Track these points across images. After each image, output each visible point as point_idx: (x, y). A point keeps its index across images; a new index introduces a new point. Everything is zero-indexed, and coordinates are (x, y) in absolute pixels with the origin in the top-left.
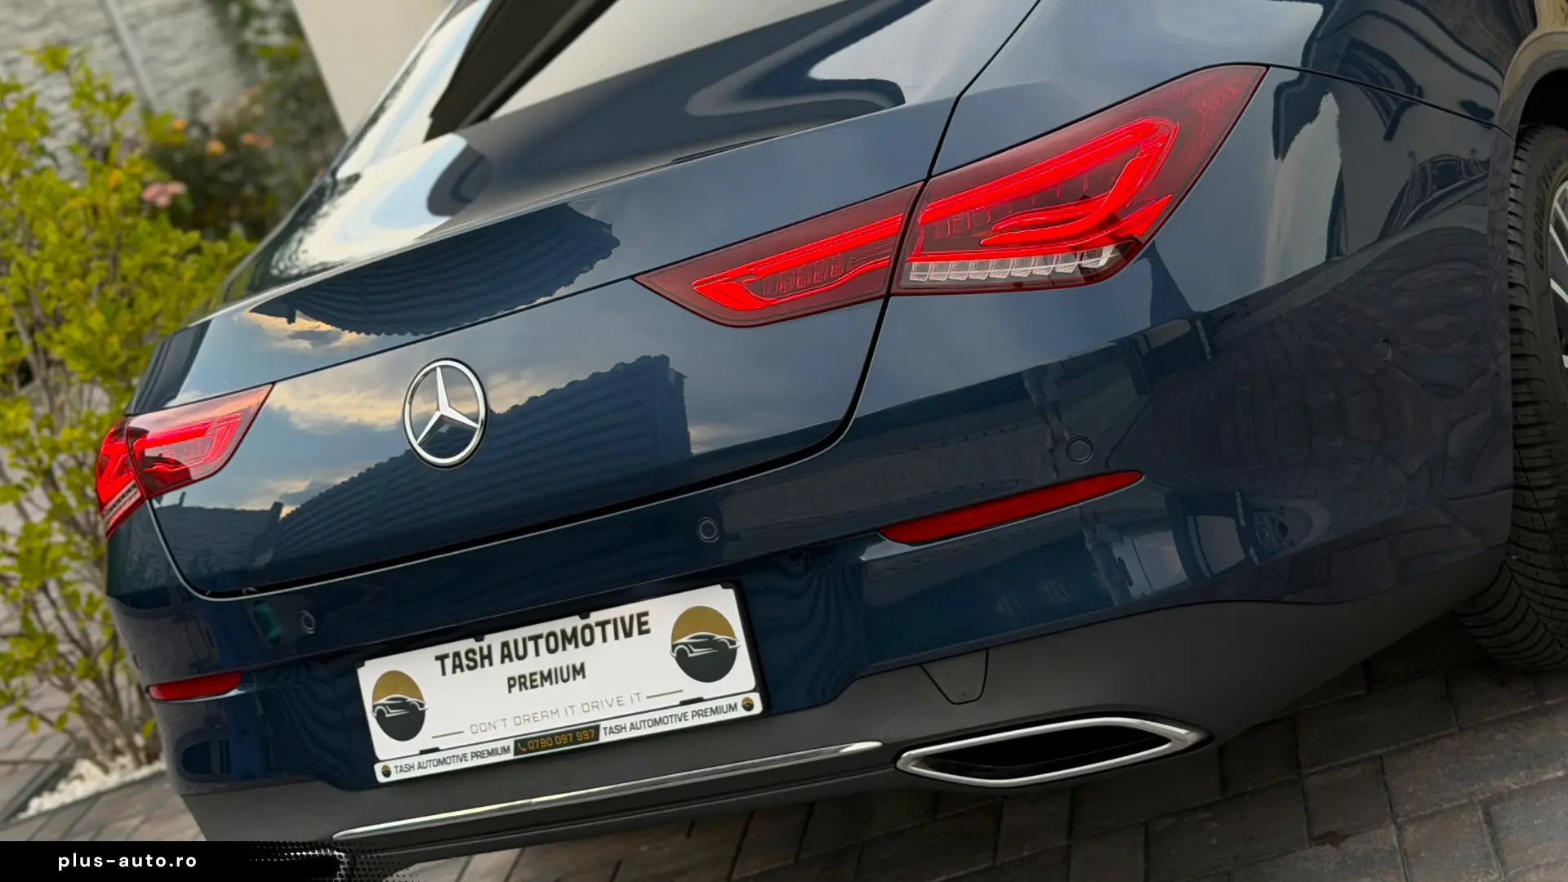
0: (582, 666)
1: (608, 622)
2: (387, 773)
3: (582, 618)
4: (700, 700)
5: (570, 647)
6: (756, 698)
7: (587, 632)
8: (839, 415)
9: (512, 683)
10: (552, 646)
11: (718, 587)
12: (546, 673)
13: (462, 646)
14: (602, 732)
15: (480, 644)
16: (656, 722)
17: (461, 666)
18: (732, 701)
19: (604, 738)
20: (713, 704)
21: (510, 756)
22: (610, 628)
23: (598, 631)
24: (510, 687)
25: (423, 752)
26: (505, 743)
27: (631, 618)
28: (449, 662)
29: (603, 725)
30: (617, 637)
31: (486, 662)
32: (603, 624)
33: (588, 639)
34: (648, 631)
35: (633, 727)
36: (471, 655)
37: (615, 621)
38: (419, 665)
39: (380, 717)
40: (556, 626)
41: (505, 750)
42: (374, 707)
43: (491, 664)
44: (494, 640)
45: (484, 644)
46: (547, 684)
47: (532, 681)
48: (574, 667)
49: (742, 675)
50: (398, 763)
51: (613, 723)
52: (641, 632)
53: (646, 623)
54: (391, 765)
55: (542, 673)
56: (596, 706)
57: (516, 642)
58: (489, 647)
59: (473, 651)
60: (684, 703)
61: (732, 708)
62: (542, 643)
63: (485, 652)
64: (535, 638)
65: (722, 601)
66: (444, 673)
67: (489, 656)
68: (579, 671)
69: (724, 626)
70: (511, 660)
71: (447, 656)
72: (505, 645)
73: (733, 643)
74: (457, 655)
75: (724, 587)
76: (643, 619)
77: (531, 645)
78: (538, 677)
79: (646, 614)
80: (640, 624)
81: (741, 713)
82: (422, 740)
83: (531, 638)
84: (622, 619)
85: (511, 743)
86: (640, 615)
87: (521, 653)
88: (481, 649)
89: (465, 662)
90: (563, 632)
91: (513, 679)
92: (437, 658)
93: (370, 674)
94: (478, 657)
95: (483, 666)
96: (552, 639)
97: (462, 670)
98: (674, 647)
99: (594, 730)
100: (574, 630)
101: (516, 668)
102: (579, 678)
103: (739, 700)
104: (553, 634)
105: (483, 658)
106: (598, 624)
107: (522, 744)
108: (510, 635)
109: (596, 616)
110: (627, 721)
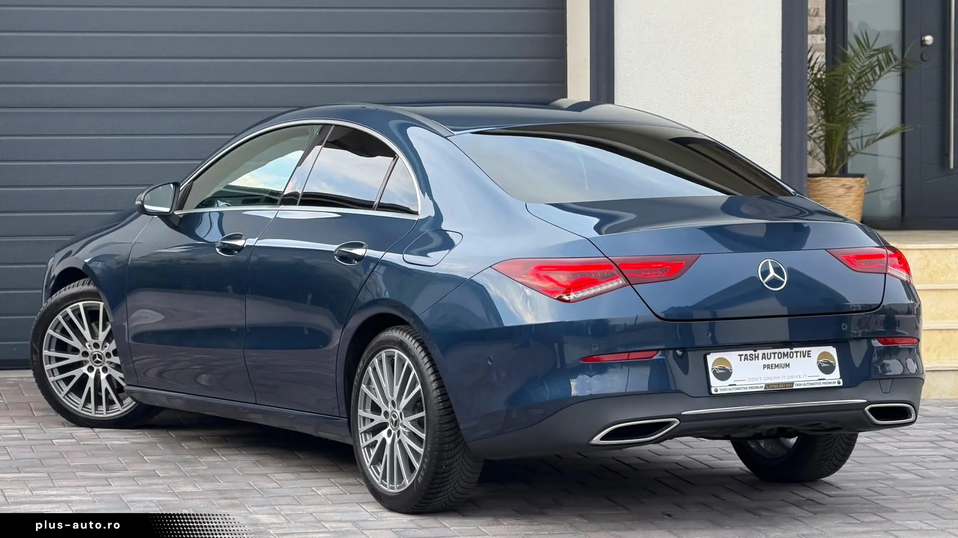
0: (789, 364)
1: (798, 352)
2: (716, 391)
3: (791, 349)
4: (824, 379)
5: (786, 358)
6: (841, 380)
7: (791, 354)
8: (879, 303)
9: (764, 366)
10: (780, 357)
11: (832, 347)
12: (777, 365)
13: (748, 352)
14: (794, 385)
15: (755, 353)
16: (811, 384)
17: (747, 359)
18: (834, 381)
19: (795, 387)
20: (829, 381)
21: (763, 389)
22: (799, 354)
23: (795, 354)
24: (764, 368)
25: (730, 385)
26: (762, 385)
27: (806, 351)
28: (743, 357)
29: (795, 383)
30: (801, 357)
31: (757, 359)
32: (797, 352)
33: (791, 356)
34: (810, 357)
35: (804, 385)
36: (751, 356)
37: (801, 352)
38: (732, 357)
39: (714, 372)
40: (782, 350)
41: (761, 387)
42: (712, 369)
43: (758, 359)
44: (760, 352)
45: (756, 353)
46: (777, 368)
47: (772, 367)
48: (786, 364)
49: (836, 374)
50: (721, 388)
51: (798, 383)
52: (808, 356)
53: (810, 354)
54: (718, 388)
55: (775, 365)
56: (792, 377)
57: (768, 354)
58: (758, 354)
59: (752, 355)
60: (819, 380)
61: (834, 383)
62: (776, 355)
63: (757, 356)
64: (774, 353)
65: (832, 351)
66: (741, 360)
67: (758, 357)
68: (787, 365)
69: (832, 358)
70: (765, 359)
71: (743, 355)
72: (764, 354)
73: (835, 364)
74: (746, 355)
75: (834, 347)
76: (809, 353)
77: (773, 355)
78: (774, 366)
79: (810, 351)
80: (808, 354)
81: (837, 385)
82: (730, 381)
83: (773, 353)
84: (803, 352)
85: (764, 385)
86: (808, 351)
87: (769, 357)
88: (755, 354)
89: (749, 358)
90: (784, 353)
91: (765, 365)
92: (739, 355)
93: (712, 358)
94: (754, 357)
95: (755, 360)
96: (780, 355)
97: (748, 360)
98: (818, 362)
99: (792, 384)
100: (788, 353)
101: (766, 362)
102: (788, 368)
103: (836, 381)
104: (781, 353)
105: (755, 357)
106: (795, 352)
107: (767, 385)
108: (766, 351)
109: (795, 349)
110: (803, 383)
